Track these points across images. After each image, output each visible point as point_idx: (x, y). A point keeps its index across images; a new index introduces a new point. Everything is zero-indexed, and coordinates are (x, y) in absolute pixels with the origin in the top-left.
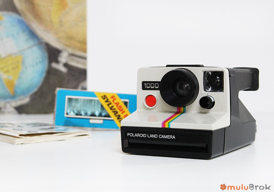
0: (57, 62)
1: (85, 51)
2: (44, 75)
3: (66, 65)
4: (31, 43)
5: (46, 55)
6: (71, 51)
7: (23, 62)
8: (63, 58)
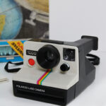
0: (29, 19)
1: (48, 11)
2: (20, 27)
3: (35, 21)
4: (11, 6)
5: (21, 14)
6: (38, 11)
7: (6, 20)
8: (33, 16)
